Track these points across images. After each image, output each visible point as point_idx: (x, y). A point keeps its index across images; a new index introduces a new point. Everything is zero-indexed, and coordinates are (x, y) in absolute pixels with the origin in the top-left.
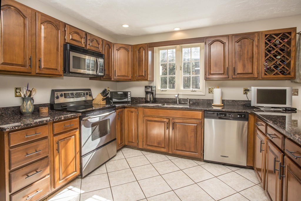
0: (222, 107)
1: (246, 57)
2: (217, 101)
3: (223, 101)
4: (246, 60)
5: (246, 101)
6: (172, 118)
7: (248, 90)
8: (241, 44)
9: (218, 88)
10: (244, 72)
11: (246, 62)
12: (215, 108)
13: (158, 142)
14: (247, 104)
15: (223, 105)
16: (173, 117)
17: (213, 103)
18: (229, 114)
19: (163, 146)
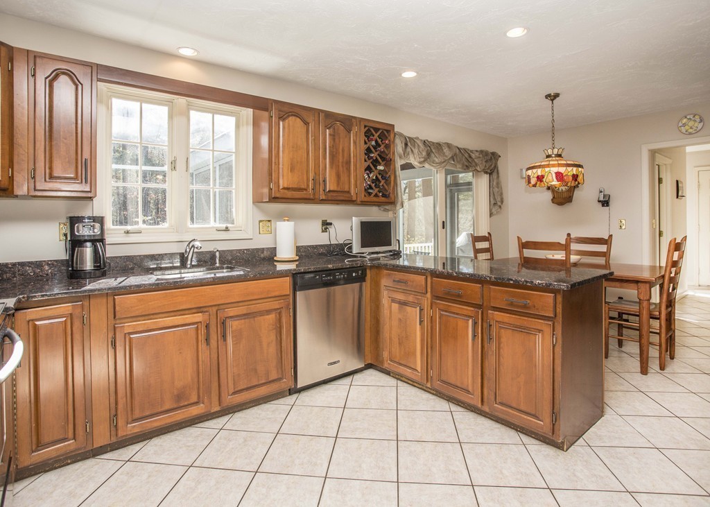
0: (297, 263)
1: (341, 161)
2: (286, 252)
3: (298, 249)
4: (340, 166)
5: (327, 245)
6: (216, 308)
7: (331, 224)
8: (334, 132)
9: (288, 220)
10: (339, 189)
11: (341, 169)
12: (280, 267)
13: (175, 393)
14: (341, 250)
15: (297, 258)
16: (219, 305)
17: (276, 256)
18: (341, 274)
19: (194, 399)
